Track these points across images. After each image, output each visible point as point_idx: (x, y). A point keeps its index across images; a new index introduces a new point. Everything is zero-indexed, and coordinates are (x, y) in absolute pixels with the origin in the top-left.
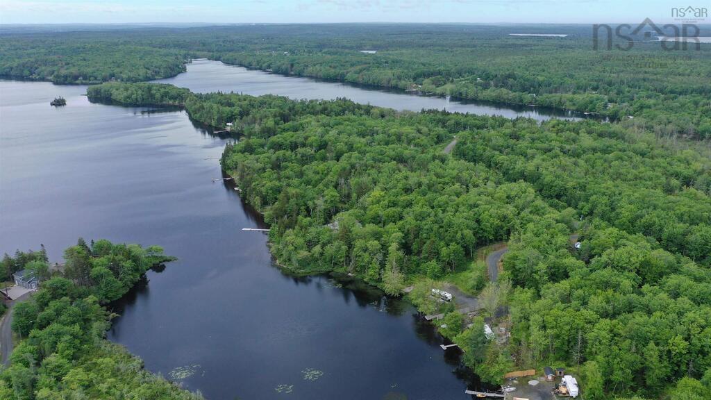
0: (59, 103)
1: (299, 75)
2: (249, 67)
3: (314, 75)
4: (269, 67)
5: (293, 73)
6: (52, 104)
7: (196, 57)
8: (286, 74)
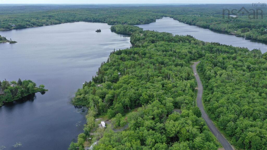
0: (99, 31)
1: (194, 25)
2: (180, 21)
3: (199, 25)
4: (185, 21)
5: (192, 24)
6: (96, 31)
7: (166, 16)
8: (190, 24)
